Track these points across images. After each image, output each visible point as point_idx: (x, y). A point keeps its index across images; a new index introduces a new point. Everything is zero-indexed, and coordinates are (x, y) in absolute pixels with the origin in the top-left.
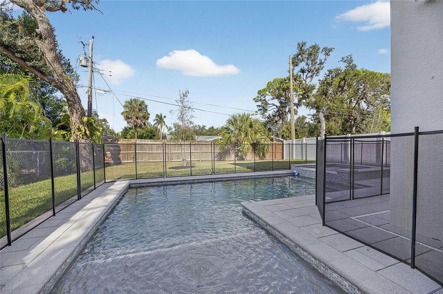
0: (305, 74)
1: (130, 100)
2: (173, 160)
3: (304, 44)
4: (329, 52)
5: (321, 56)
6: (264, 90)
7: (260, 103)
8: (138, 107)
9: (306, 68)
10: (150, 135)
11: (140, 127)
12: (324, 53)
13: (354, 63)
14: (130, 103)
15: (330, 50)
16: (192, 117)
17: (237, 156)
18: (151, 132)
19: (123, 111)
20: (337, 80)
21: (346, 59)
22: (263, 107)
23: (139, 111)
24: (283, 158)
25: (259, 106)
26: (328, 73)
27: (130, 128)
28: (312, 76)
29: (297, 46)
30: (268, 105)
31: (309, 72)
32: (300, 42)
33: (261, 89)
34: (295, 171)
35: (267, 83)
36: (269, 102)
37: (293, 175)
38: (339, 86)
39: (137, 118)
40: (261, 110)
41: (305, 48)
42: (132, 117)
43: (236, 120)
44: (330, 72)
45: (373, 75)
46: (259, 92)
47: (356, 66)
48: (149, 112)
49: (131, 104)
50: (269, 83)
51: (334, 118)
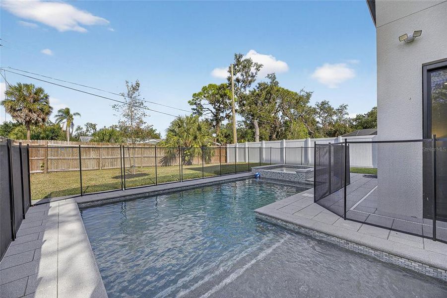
0: (240, 84)
1: (17, 86)
2: (105, 168)
3: (241, 56)
4: (259, 67)
5: (253, 70)
6: (200, 94)
7: (195, 107)
8: (31, 96)
9: (241, 78)
10: (51, 135)
11: (36, 123)
12: (255, 67)
13: (276, 80)
14: (19, 88)
15: (260, 66)
16: (144, 115)
17: (184, 160)
18: (53, 131)
19: (4, 100)
20: (264, 93)
21: (270, 76)
22: (198, 111)
23: (34, 102)
24: (226, 162)
25: (194, 109)
26: (258, 86)
27: (14, 125)
28: (245, 87)
29: (234, 56)
30: (203, 110)
31: (243, 82)
32: (238, 53)
33: (197, 93)
34: (257, 173)
35: (202, 87)
36: (204, 106)
37: (255, 177)
38: (266, 99)
39: (30, 111)
40: (196, 113)
41: (242, 60)
42: (21, 110)
43: (182, 122)
44: (259, 84)
45: (288, 92)
46: (194, 95)
47: (278, 83)
48: (51, 105)
49: (20, 91)
50: (204, 87)
51: (264, 125)
